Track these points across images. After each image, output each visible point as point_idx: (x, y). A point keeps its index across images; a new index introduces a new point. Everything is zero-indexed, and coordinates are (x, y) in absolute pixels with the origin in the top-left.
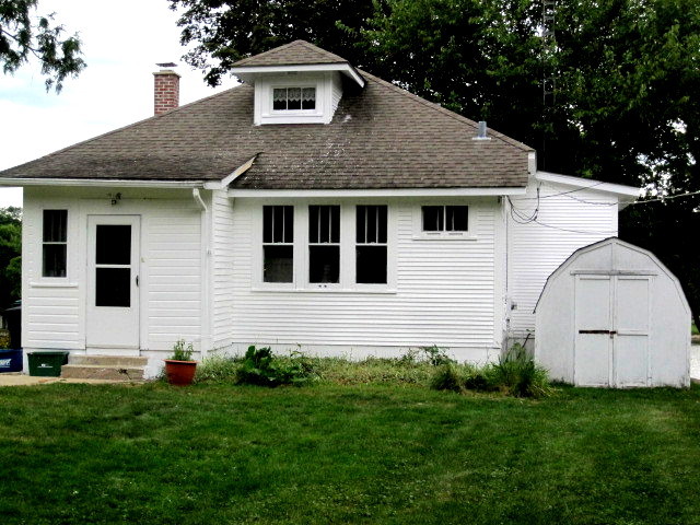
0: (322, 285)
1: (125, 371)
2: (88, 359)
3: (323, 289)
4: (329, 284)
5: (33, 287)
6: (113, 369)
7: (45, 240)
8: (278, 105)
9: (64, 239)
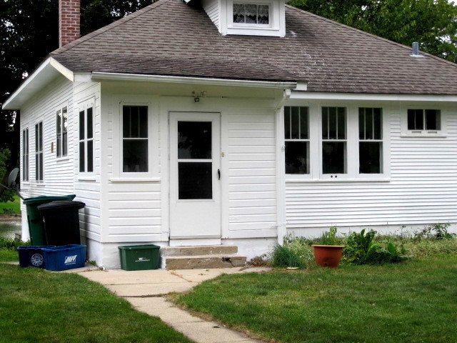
0: (334, 175)
1: (227, 260)
2: (181, 250)
3: (334, 179)
4: (338, 175)
5: (114, 182)
6: (217, 258)
7: (125, 135)
8: (237, 18)
9: (146, 135)
